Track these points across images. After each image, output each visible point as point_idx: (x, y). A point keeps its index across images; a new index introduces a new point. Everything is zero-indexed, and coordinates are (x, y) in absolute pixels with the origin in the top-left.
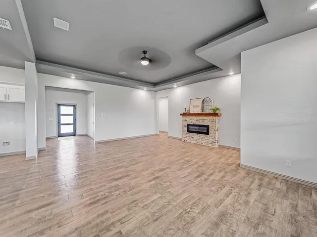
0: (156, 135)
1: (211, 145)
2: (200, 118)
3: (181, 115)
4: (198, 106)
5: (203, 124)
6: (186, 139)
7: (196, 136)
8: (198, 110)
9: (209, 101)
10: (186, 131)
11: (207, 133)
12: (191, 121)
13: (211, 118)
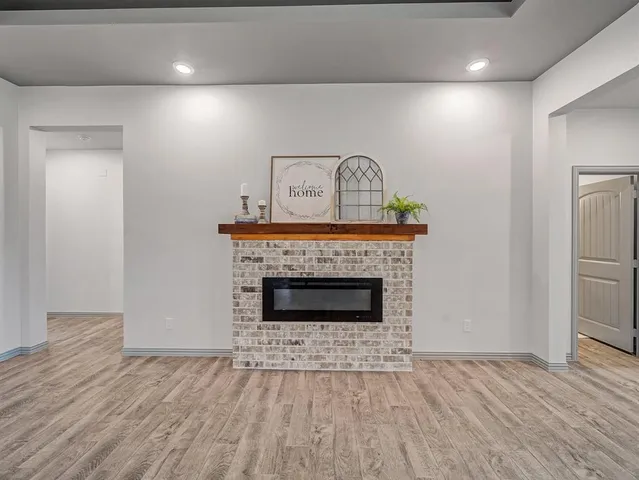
0: (22, 354)
1: (390, 367)
2: (339, 244)
3: (223, 229)
4: (311, 192)
5: (352, 275)
6: (257, 357)
7: (313, 333)
8: (319, 211)
9: (370, 174)
10: (259, 314)
11: (374, 314)
12: (284, 260)
13: (390, 245)
